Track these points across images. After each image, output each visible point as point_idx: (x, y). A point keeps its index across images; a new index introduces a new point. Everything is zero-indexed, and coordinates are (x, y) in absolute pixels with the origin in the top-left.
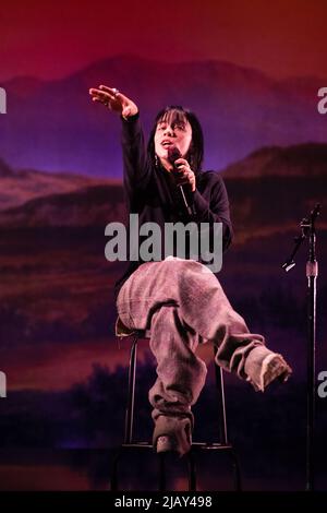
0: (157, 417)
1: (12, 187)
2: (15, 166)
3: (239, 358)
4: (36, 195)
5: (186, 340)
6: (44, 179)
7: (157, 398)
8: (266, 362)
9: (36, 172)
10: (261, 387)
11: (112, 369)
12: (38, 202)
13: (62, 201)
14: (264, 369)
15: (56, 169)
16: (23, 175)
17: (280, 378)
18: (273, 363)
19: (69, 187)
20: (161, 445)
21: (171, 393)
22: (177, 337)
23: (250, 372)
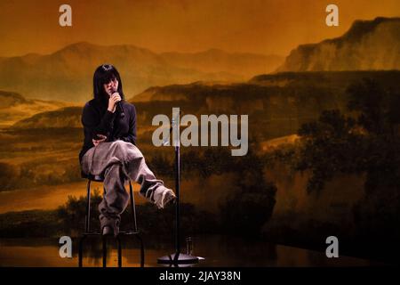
0: (102, 218)
1: (26, 108)
2: (27, 98)
3: (150, 191)
4: (39, 112)
5: (123, 182)
6: (42, 104)
7: (103, 210)
8: (164, 193)
9: (38, 101)
10: (162, 206)
11: (78, 199)
12: (39, 116)
13: (52, 115)
14: (163, 198)
15: (47, 99)
16: (31, 102)
17: (171, 202)
18: (168, 194)
19: (55, 108)
20: (105, 231)
21: (111, 208)
22: (119, 181)
23: (156, 199)
